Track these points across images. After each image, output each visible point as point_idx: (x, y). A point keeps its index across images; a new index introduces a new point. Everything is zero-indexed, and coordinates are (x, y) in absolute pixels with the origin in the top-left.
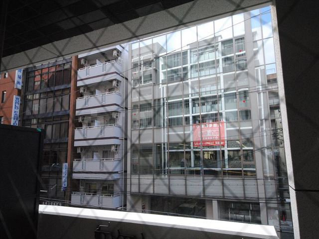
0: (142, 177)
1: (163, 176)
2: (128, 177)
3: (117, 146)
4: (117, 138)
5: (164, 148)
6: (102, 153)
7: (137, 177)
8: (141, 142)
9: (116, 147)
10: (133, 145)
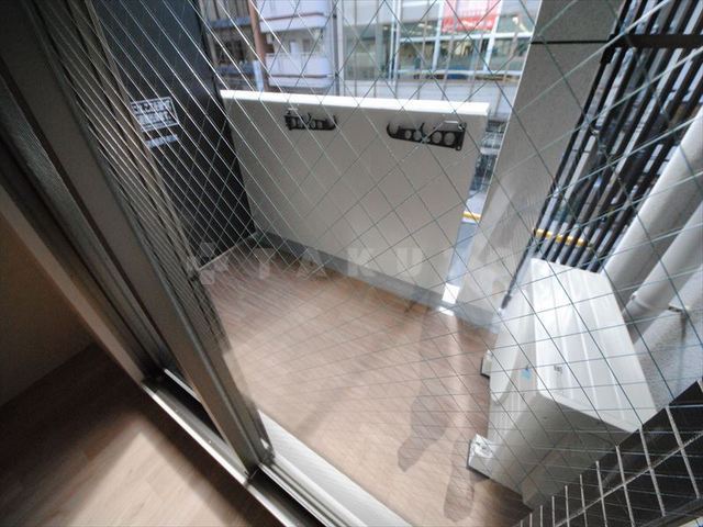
0: (359, 83)
1: (389, 83)
2: (341, 83)
3: (322, 30)
4: (321, 14)
5: (395, 33)
6: (301, 42)
7: (352, 82)
8: (358, 23)
9: (322, 32)
10: (346, 30)
